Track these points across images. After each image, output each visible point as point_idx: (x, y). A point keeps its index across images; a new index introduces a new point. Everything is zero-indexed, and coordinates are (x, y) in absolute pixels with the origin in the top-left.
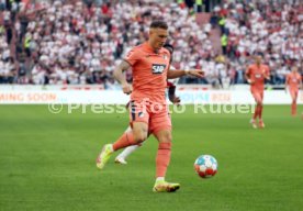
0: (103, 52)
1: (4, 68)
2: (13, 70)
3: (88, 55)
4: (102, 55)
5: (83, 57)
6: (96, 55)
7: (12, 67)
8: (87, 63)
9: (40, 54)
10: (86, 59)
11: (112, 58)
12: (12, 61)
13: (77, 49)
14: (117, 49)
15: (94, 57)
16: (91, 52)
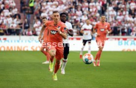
0: (91, 10)
1: (13, 23)
2: (20, 24)
3: (79, 13)
4: (90, 13)
5: (75, 14)
6: (85, 12)
7: (19, 22)
8: (78, 19)
9: (41, 12)
10: (77, 16)
11: (98, 15)
12: (20, 18)
13: (71, 8)
14: (102, 8)
15: (83, 15)
16: (81, 10)
